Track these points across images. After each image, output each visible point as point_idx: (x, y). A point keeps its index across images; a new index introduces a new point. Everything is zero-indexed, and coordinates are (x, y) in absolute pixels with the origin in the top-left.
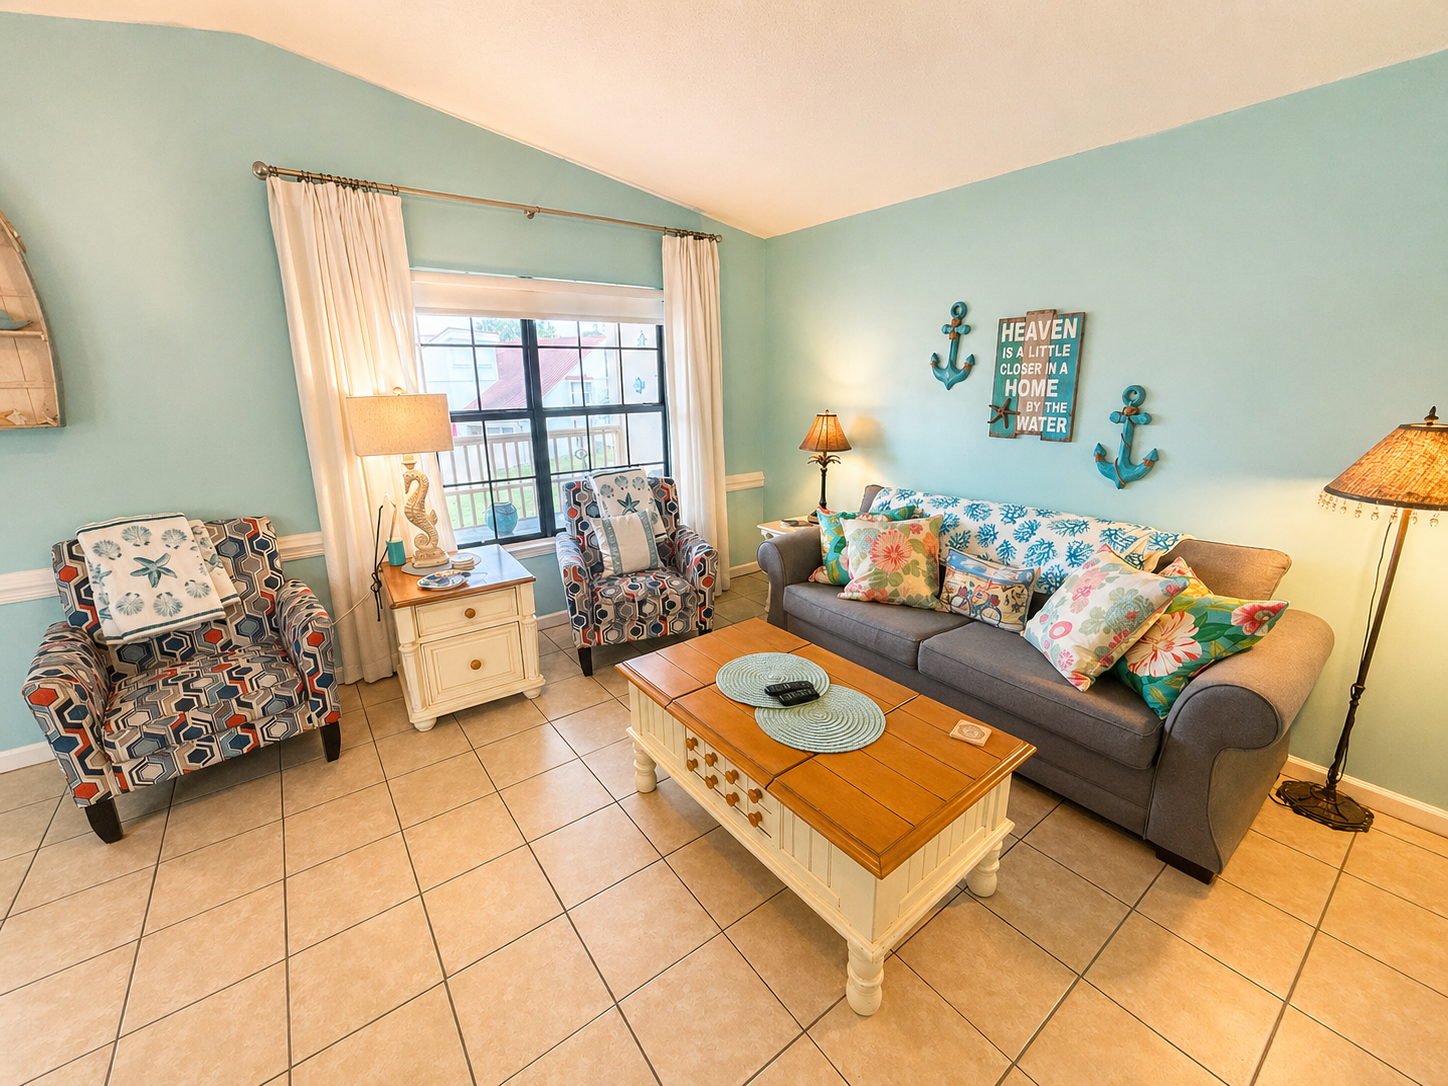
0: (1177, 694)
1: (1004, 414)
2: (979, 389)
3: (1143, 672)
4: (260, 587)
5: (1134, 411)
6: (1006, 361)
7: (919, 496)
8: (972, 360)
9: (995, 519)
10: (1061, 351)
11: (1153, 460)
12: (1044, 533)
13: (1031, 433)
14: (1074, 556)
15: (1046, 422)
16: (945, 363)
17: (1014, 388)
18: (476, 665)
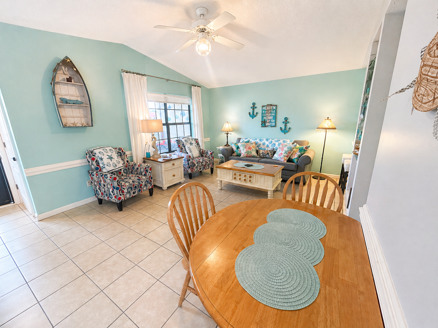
0: (298, 160)
2: (259, 118)
3: (293, 158)
4: (126, 162)
5: (286, 121)
6: (264, 113)
7: (249, 139)
8: (257, 113)
9: (265, 141)
10: (273, 111)
11: (290, 128)
12: (273, 142)
13: (269, 126)
14: (279, 145)
15: (271, 124)
16: (251, 114)
17: (265, 118)
18: (174, 176)
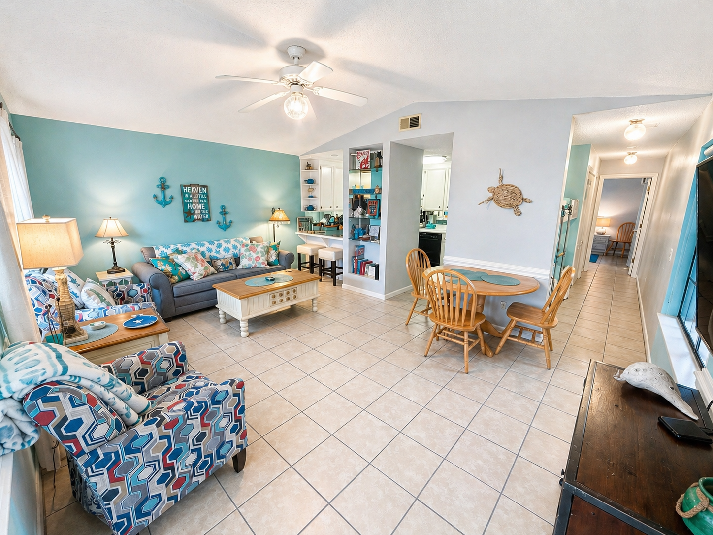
1: (188, 215)
2: (177, 206)
5: (224, 213)
6: (186, 198)
8: (172, 198)
11: (231, 222)
13: (198, 219)
15: (203, 216)
16: (160, 198)
17: (190, 206)
